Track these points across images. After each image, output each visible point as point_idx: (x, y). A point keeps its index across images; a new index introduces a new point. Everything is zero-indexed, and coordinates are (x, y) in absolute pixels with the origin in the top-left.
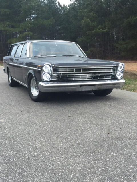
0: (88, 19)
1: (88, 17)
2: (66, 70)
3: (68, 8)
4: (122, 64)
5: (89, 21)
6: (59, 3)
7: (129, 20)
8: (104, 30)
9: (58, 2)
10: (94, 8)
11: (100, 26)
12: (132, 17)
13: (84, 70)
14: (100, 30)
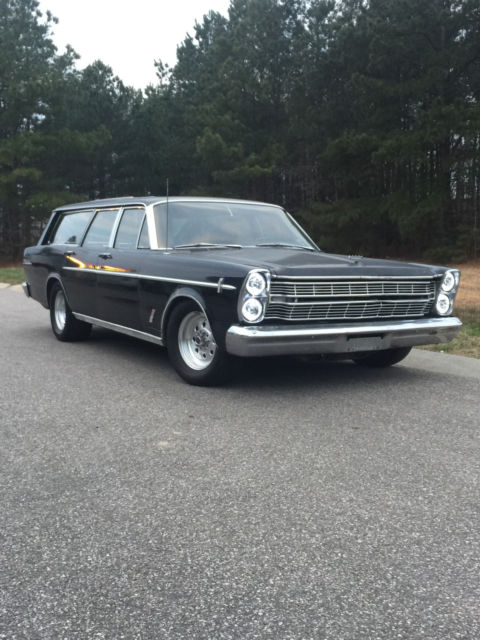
0: (218, 135)
1: (215, 129)
2: (307, 289)
3: (145, 96)
4: (453, 273)
5: (221, 140)
6: (120, 83)
7: (341, 142)
8: (266, 170)
9: (117, 79)
10: (233, 100)
11: (253, 156)
12: (349, 133)
13: (357, 288)
14: (252, 169)
